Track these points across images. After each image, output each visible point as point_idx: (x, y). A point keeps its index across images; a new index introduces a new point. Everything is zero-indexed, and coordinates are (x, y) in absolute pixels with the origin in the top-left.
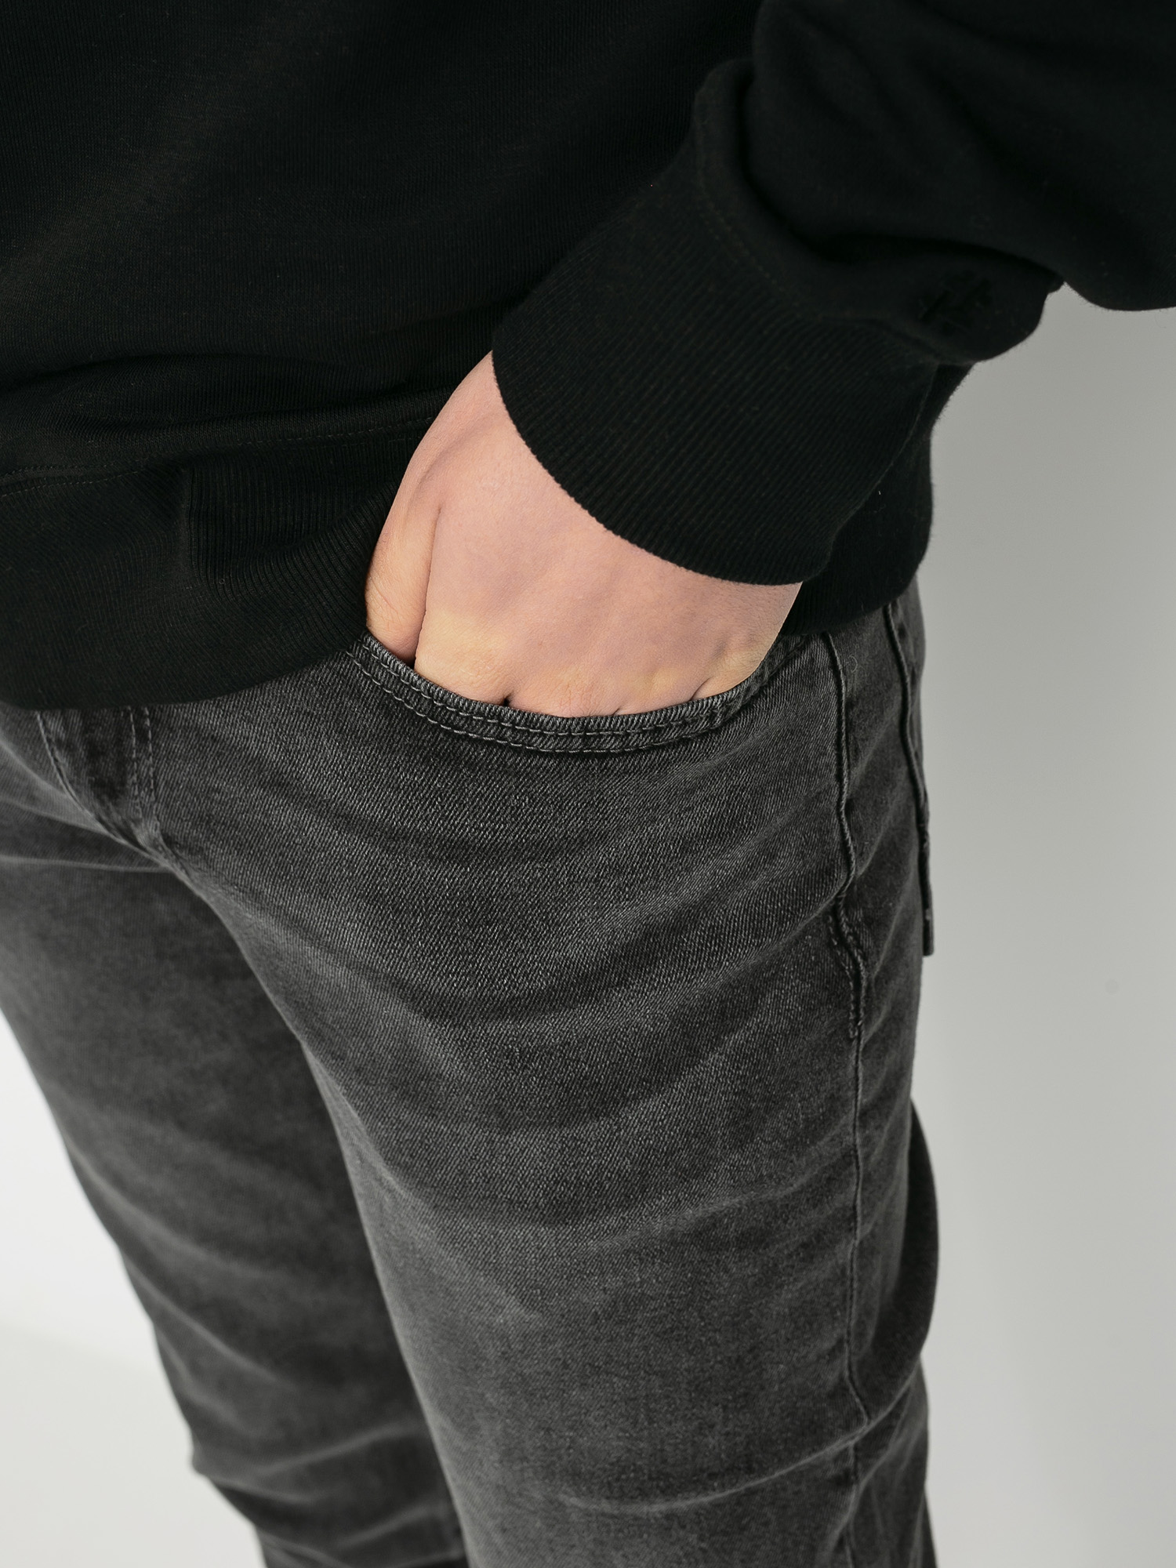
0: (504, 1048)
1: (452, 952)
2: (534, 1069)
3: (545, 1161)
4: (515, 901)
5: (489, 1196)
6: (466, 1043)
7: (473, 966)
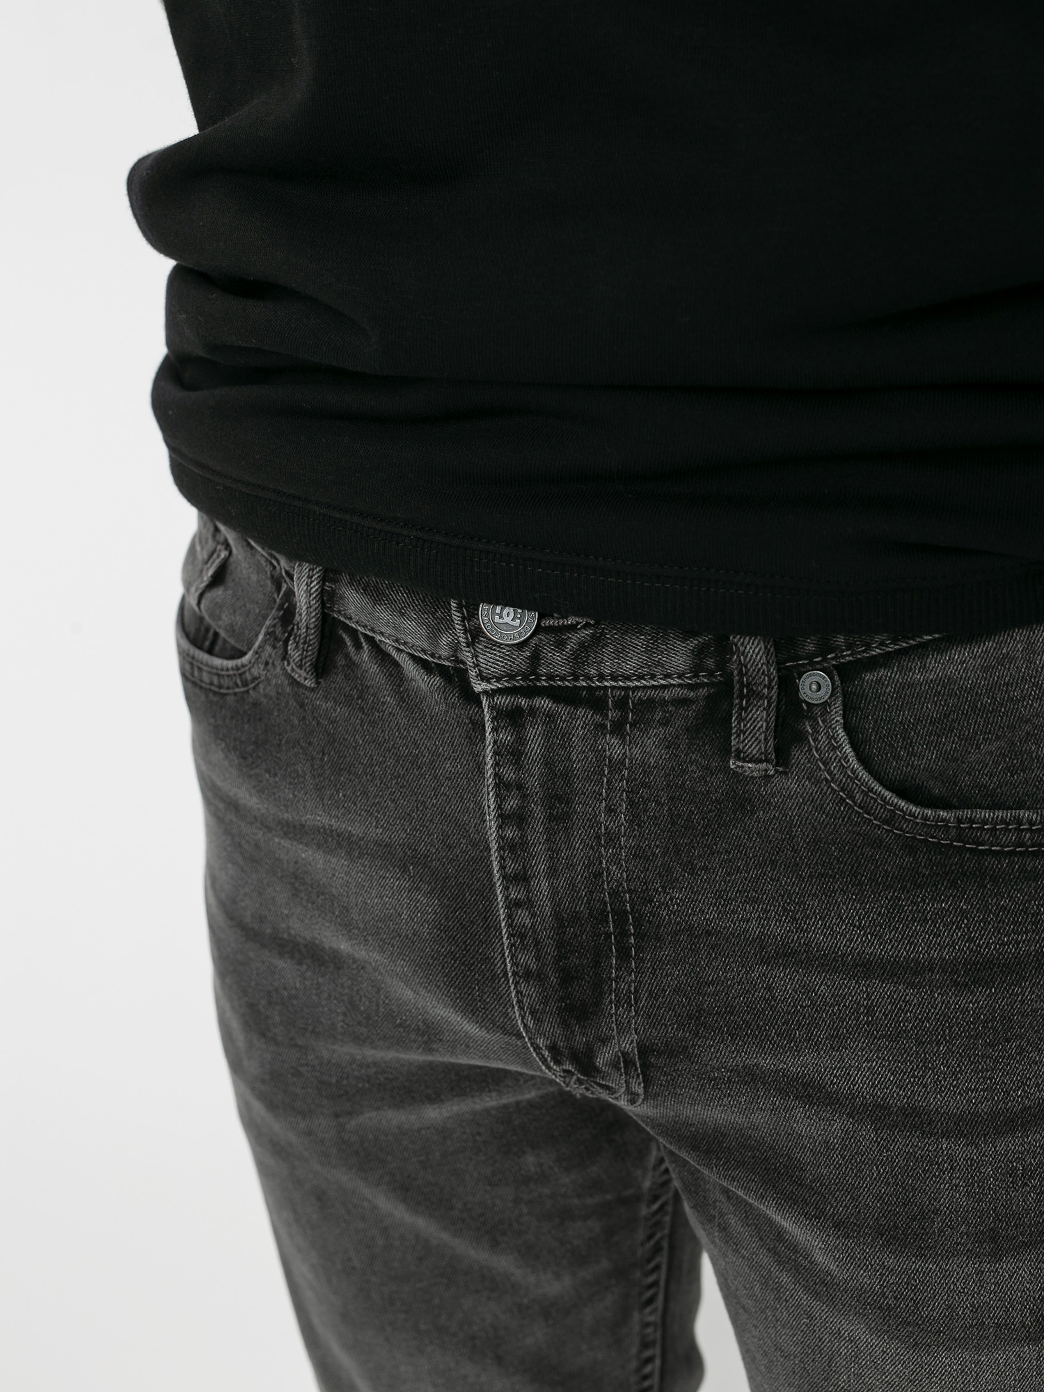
0: (1009, 1166)
1: (972, 1071)
2: (1032, 1186)
3: (1032, 1282)
4: (1034, 1017)
5: (976, 1325)
6: (975, 1161)
7: (991, 1082)
